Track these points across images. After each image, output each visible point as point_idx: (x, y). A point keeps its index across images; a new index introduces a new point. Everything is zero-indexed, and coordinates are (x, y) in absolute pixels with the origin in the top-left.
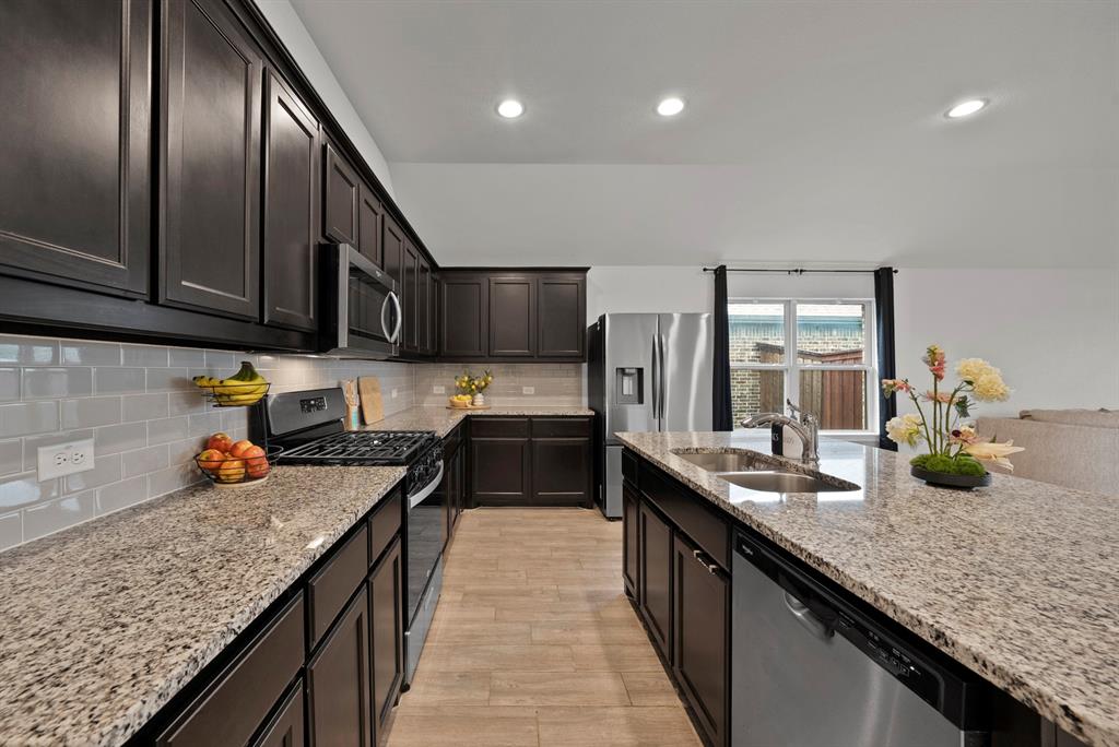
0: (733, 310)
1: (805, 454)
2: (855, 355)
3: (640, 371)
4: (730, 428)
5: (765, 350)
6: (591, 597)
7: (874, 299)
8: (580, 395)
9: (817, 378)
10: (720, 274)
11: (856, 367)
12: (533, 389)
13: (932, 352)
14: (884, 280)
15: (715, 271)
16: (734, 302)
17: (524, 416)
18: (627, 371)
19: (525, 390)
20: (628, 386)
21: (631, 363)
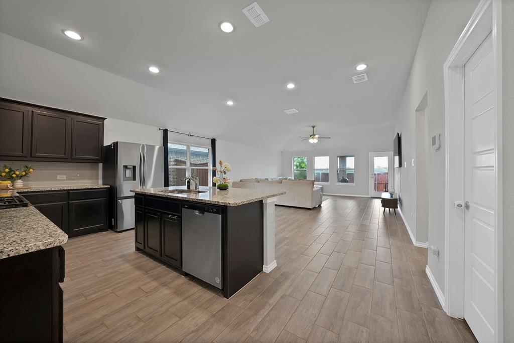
0: (170, 146)
1: (196, 187)
2: (206, 164)
3: (134, 167)
4: (168, 186)
5: (178, 162)
6: (120, 257)
7: (211, 147)
8: (98, 179)
9: (195, 171)
10: (165, 132)
11: (206, 168)
12: (65, 176)
13: (220, 161)
14: (213, 141)
15: (164, 130)
16: (170, 143)
17: (64, 190)
18: (128, 167)
19: (58, 177)
20: (129, 173)
21: (130, 164)
